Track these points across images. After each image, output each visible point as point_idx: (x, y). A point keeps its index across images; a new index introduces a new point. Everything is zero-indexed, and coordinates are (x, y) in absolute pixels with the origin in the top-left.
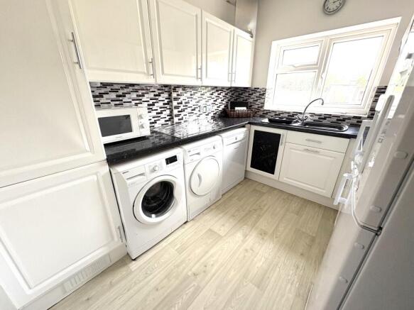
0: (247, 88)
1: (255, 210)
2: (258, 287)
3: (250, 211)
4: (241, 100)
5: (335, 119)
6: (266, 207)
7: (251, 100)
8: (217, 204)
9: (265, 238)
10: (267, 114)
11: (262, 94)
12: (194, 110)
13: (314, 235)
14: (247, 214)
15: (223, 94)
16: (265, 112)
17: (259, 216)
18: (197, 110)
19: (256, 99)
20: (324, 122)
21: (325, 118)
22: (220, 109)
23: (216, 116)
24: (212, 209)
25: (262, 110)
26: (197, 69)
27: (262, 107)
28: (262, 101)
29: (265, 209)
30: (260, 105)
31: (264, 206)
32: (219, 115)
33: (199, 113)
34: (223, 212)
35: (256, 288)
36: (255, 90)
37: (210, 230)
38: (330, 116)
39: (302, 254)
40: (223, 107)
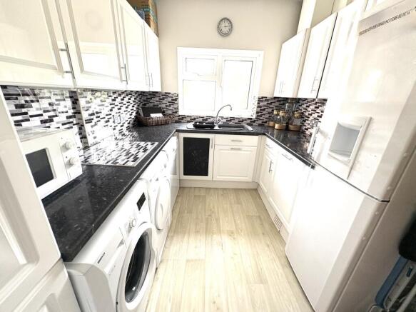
0: (157, 92)
1: (210, 215)
2: (262, 283)
3: (207, 219)
4: (151, 105)
5: (237, 121)
6: (216, 207)
7: (164, 106)
8: (173, 229)
9: (235, 236)
10: (182, 119)
11: (175, 100)
12: (107, 121)
13: (258, 214)
14: (207, 224)
15: (133, 99)
16: (181, 117)
17: (217, 220)
18: (111, 120)
19: (168, 104)
20: (231, 123)
21: (230, 121)
22: (133, 117)
23: (130, 125)
24: (172, 237)
25: (177, 115)
26: (120, 68)
27: (176, 112)
28: (176, 106)
29: (216, 210)
30: (175, 111)
31: (214, 208)
32: (133, 124)
33: (113, 125)
34: (185, 233)
35: (261, 285)
36: (167, 95)
37: (188, 261)
38: (234, 119)
39: (263, 234)
40: (134, 114)
